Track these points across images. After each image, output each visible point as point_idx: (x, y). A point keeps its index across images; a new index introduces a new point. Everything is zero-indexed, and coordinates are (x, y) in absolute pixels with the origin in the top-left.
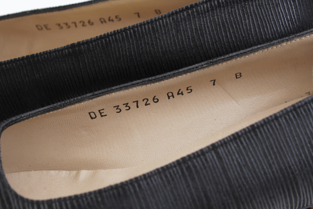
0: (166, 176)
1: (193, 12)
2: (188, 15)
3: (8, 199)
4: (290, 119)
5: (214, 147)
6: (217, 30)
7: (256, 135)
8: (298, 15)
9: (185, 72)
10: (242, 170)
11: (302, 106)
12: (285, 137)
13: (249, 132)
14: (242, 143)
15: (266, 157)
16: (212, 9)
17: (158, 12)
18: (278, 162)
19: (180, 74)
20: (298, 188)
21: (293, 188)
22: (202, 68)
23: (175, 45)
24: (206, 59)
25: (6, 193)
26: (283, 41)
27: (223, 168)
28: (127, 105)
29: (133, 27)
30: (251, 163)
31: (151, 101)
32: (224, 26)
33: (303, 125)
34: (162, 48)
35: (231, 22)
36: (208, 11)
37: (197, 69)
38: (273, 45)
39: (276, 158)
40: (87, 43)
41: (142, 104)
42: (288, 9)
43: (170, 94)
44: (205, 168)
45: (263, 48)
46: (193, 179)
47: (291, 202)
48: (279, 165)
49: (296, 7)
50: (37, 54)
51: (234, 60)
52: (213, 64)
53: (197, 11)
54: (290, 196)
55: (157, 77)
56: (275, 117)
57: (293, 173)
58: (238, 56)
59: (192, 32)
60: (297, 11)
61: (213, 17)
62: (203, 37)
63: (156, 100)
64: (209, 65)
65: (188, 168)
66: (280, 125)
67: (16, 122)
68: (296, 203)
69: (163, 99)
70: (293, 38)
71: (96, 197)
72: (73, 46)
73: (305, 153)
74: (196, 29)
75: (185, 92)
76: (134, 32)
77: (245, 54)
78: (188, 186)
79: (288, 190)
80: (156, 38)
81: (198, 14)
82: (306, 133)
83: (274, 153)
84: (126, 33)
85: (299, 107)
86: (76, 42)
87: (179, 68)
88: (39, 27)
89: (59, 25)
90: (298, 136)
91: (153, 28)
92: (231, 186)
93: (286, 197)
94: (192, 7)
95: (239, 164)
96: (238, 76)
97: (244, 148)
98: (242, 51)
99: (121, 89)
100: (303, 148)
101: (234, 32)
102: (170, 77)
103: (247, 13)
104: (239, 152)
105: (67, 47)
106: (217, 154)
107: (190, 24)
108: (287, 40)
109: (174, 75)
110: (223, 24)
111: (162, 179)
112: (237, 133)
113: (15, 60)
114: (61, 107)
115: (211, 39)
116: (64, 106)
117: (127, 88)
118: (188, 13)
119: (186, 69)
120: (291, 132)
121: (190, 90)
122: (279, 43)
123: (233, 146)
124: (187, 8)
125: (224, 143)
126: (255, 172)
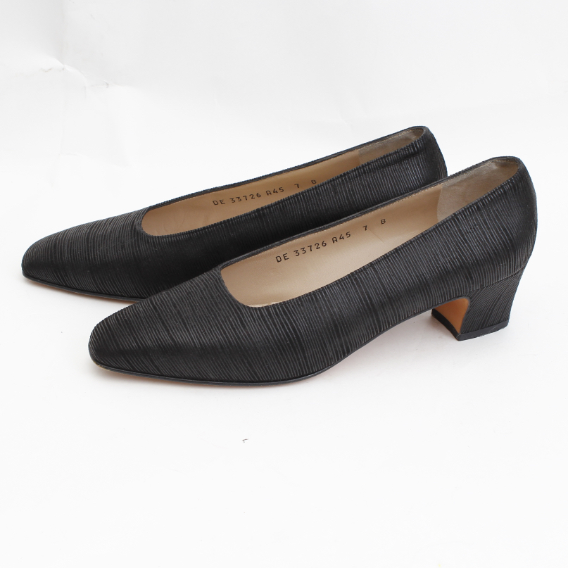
0: (342, 285)
1: (345, 179)
2: (343, 181)
3: (239, 308)
4: (421, 243)
5: (371, 264)
6: (364, 190)
7: (399, 255)
8: (422, 175)
9: (345, 221)
10: (391, 279)
11: (428, 233)
12: (418, 255)
13: (394, 253)
14: (390, 261)
15: (407, 269)
16: (360, 175)
17: (313, 182)
18: (415, 272)
19: (341, 222)
20: (430, 289)
21: (426, 289)
22: (357, 217)
23: (335, 204)
24: (358, 211)
25: (236, 305)
26: (413, 194)
27: (379, 278)
28: (303, 249)
29: (302, 193)
30: (397, 273)
31: (320, 246)
32: (369, 187)
33: (429, 246)
34: (325, 206)
35: (374, 184)
36: (357, 177)
37: (353, 218)
38: (406, 196)
39: (413, 269)
40: (269, 207)
41: (314, 248)
42: (415, 171)
43: (335, 239)
44: (367, 279)
45: (398, 199)
46: (359, 286)
47: (426, 300)
48: (416, 274)
49: (420, 170)
50: (224, 221)
51: (379, 210)
52: (364, 213)
53: (349, 178)
54: (425, 295)
55: (325, 226)
56: (411, 242)
57: (425, 278)
58: (382, 206)
59: (346, 193)
60: (421, 172)
61: (361, 181)
62: (355, 196)
63: (324, 244)
64: (362, 215)
65: (356, 279)
66: (414, 247)
67: (227, 265)
68: (430, 300)
69: (329, 243)
70: (419, 191)
71: (297, 301)
72: (258, 210)
73: (432, 264)
74: (349, 190)
75: (345, 237)
76: (303, 196)
77: (387, 204)
78: (357, 291)
79: (423, 290)
80: (320, 199)
81: (350, 179)
82: (432, 251)
83: (412, 266)
84: (298, 198)
85: (426, 234)
86: (260, 207)
87: (341, 218)
88: (215, 203)
89: (232, 199)
90: (427, 253)
91: (317, 192)
92: (385, 290)
93: (422, 296)
94: (344, 174)
95: (389, 274)
96: (383, 222)
97: (391, 263)
98: (384, 203)
99: (299, 237)
100: (430, 261)
101: (377, 191)
102: (335, 225)
103: (385, 176)
104: (389, 267)
105: (254, 212)
106: (374, 268)
107: (344, 187)
108: (415, 193)
109: (338, 224)
110: (369, 185)
111: (339, 287)
112: (386, 254)
113: (215, 224)
114: (257, 253)
115: (361, 197)
116: (260, 252)
117: (304, 235)
118: (342, 179)
119: (345, 218)
120: (422, 251)
121: (348, 235)
122: (410, 195)
123: (384, 263)
124: (341, 176)
125: (378, 261)
126: (400, 279)
